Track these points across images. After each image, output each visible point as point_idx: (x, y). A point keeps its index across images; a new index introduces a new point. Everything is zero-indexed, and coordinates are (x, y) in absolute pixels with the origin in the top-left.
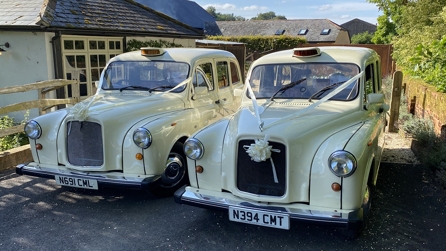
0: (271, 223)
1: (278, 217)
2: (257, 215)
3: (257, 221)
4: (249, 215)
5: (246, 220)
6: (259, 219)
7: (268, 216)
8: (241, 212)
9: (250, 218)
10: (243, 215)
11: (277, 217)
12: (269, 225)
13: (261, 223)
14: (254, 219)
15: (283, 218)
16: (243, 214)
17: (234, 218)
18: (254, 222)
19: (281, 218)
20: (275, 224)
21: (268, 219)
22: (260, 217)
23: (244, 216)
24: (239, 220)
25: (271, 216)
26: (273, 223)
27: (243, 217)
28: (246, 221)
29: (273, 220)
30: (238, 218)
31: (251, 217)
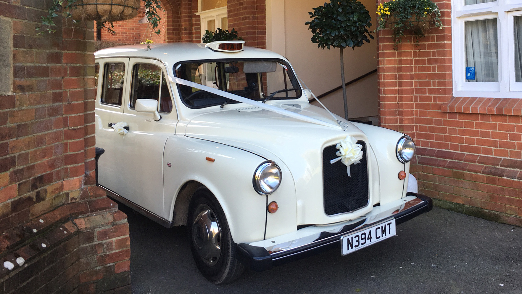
0: (382, 236)
3: (371, 241)
5: (360, 245)
7: (379, 228)
9: (363, 241)
10: (357, 241)
12: (381, 239)
13: (374, 241)
15: (391, 223)
16: (357, 238)
17: (348, 249)
18: (368, 243)
19: (389, 224)
20: (386, 235)
24: (354, 249)
26: (384, 235)
28: (361, 247)
29: (384, 231)
31: (365, 238)
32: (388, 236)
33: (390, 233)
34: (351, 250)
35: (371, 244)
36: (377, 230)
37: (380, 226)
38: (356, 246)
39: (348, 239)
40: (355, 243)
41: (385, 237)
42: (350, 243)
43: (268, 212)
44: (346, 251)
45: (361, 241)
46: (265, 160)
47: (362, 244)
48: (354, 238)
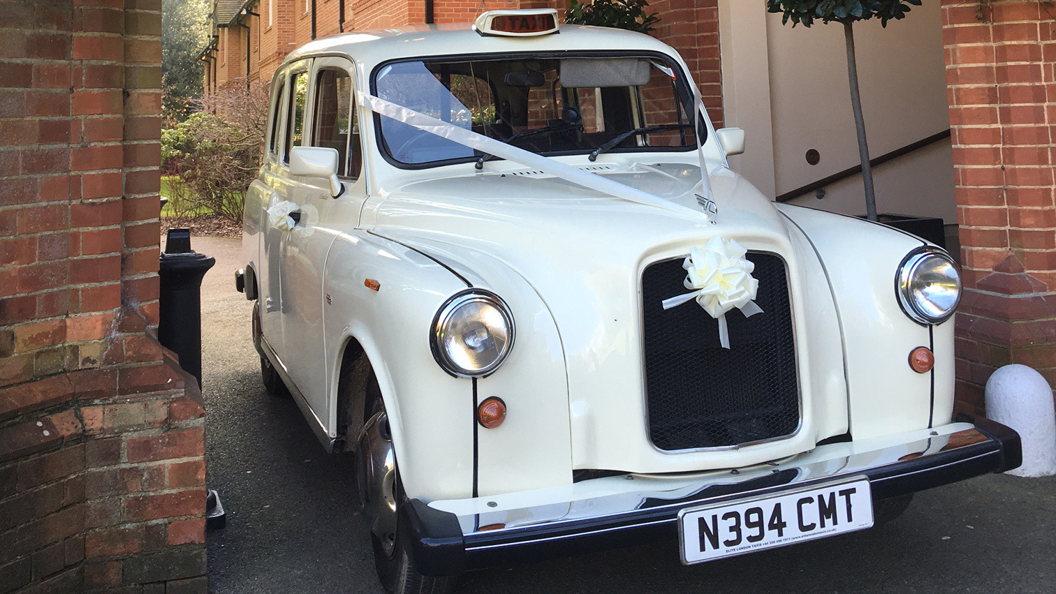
0: (823, 525)
1: (841, 493)
2: (777, 510)
3: (780, 534)
4: (754, 518)
5: (745, 542)
6: (784, 525)
7: (810, 500)
8: (726, 516)
9: (755, 532)
10: (732, 529)
11: (837, 494)
12: (818, 533)
13: (792, 535)
14: (771, 527)
15: (853, 491)
16: (732, 521)
17: (703, 548)
18: (771, 539)
19: (847, 493)
20: (835, 523)
21: (811, 513)
22: (789, 515)
23: (736, 528)
24: (723, 552)
25: (821, 497)
26: (829, 522)
27: (733, 537)
28: (745, 547)
29: (828, 511)
30: (716, 546)
31: (760, 524)
32: (843, 526)
33: (850, 519)
34: (711, 554)
35: (783, 543)
36: (803, 506)
37: (814, 495)
38: (728, 543)
39: (702, 521)
40: (725, 534)
41: (830, 529)
42: (708, 533)
43: (479, 426)
44: (693, 552)
45: (746, 532)
46: (466, 287)
47: (751, 539)
48: (719, 518)
